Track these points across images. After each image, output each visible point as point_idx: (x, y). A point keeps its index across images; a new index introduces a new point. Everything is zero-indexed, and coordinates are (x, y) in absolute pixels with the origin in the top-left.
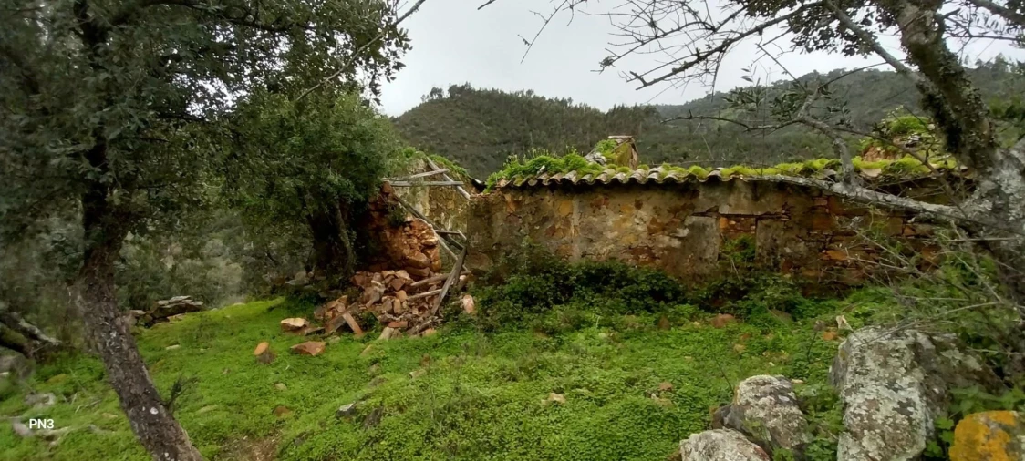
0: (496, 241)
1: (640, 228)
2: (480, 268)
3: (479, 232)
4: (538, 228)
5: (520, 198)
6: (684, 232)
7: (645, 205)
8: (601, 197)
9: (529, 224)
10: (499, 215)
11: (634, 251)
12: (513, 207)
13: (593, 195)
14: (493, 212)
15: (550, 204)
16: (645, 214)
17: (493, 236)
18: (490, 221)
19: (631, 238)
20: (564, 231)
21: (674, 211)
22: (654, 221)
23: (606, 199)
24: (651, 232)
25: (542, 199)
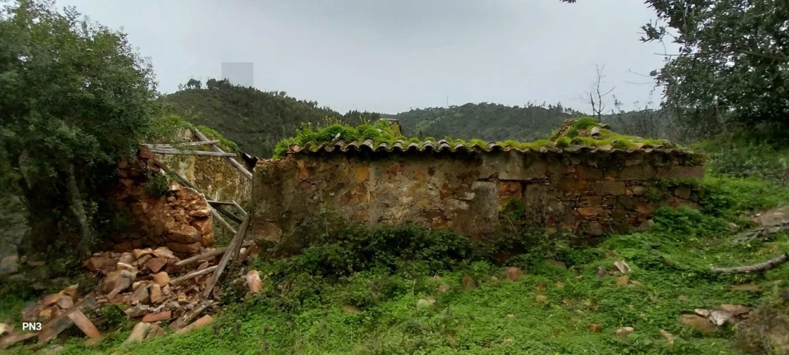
0: (287, 209)
1: (433, 193)
2: (267, 239)
3: (267, 199)
4: (333, 194)
5: (314, 164)
6: (471, 196)
7: (437, 172)
8: (396, 164)
9: (323, 191)
10: (290, 181)
11: (428, 214)
12: (306, 174)
13: (389, 163)
14: (284, 178)
15: (346, 171)
16: (437, 180)
17: (284, 204)
18: (280, 188)
19: (425, 201)
20: (360, 197)
21: (462, 177)
22: (445, 186)
23: (402, 166)
24: (443, 196)
25: (337, 166)
